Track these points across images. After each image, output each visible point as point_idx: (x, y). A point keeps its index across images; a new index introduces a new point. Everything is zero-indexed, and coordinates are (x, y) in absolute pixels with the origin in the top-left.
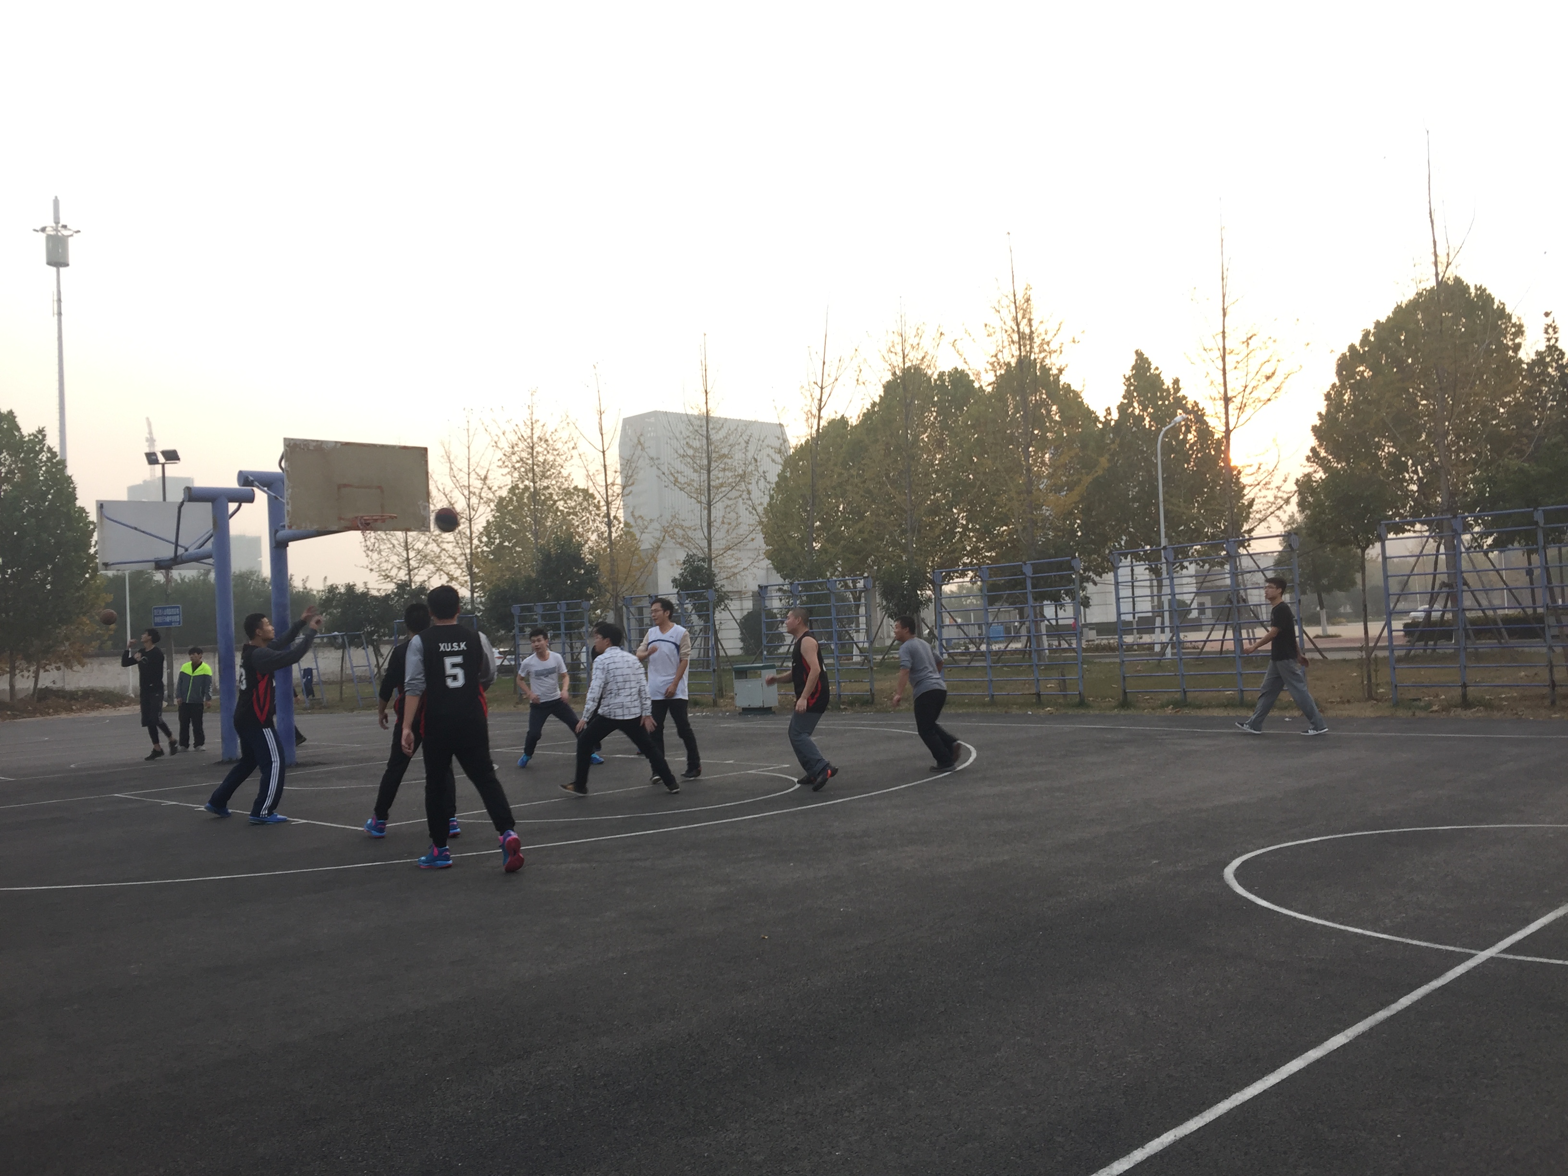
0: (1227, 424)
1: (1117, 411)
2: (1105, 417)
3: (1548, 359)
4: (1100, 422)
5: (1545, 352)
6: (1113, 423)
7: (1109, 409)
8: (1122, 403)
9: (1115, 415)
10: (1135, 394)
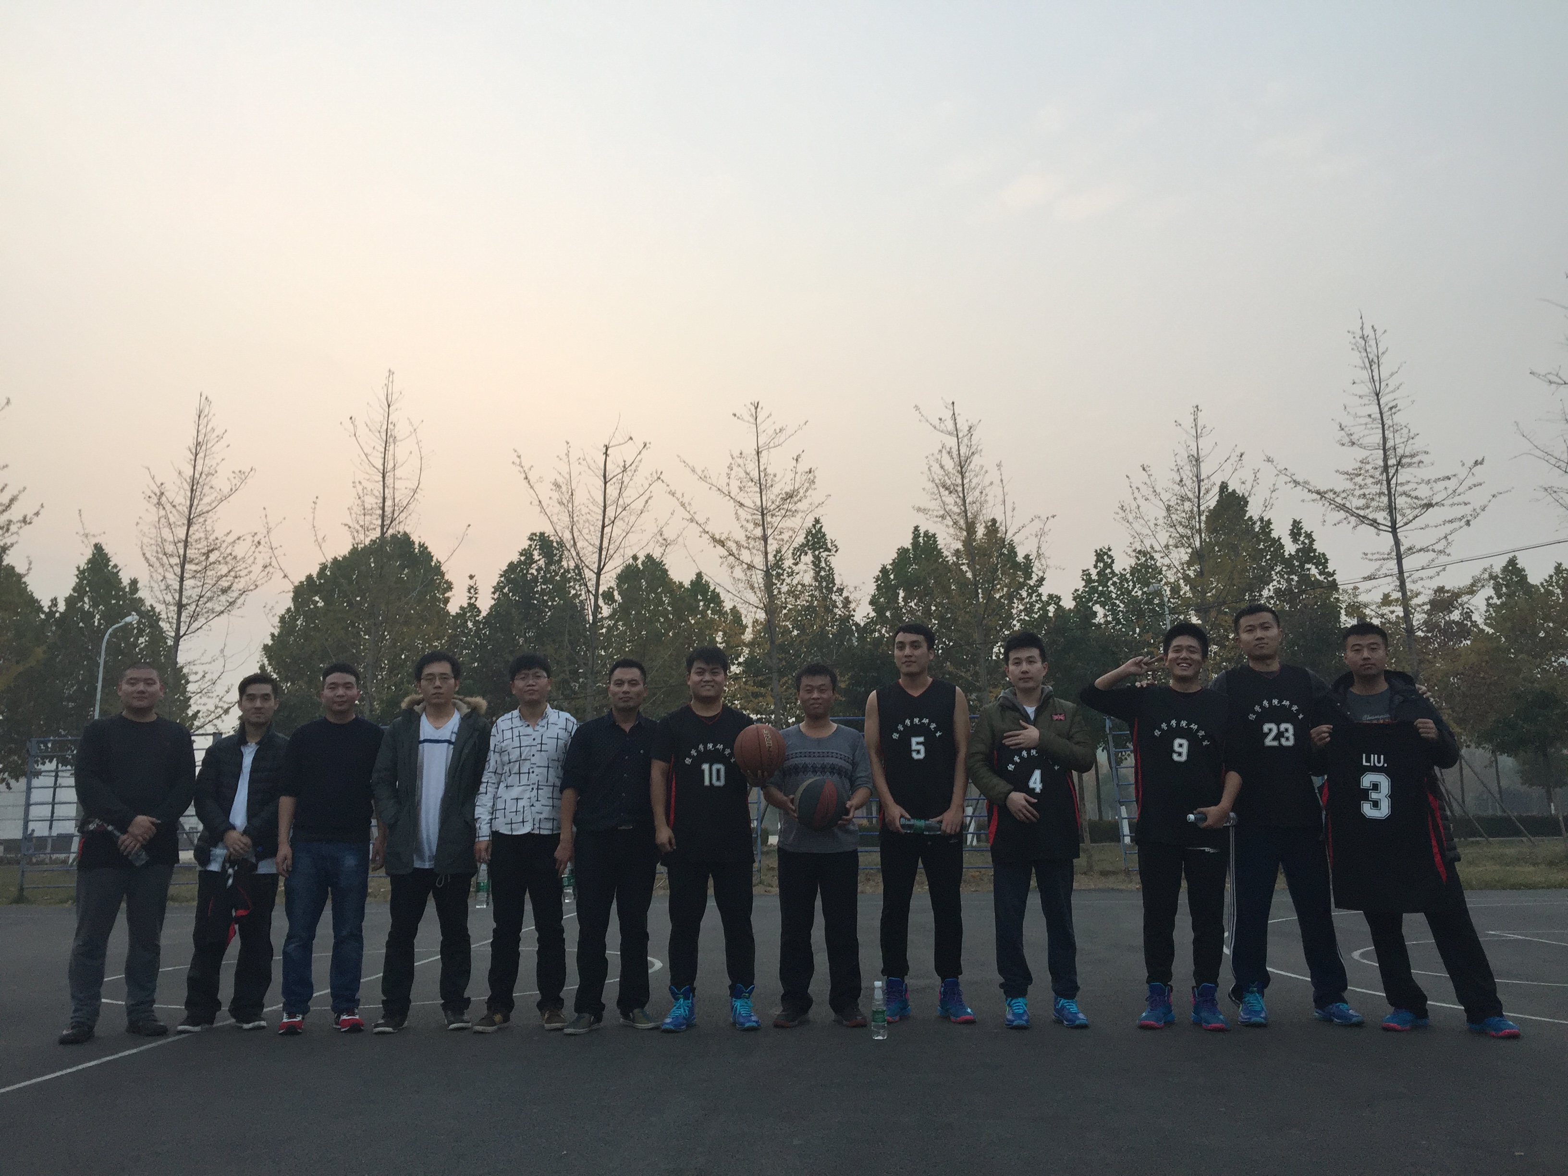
0: (178, 629)
1: (64, 603)
2: (49, 607)
3: (468, 615)
4: (43, 612)
5: (467, 608)
6: (57, 615)
7: (56, 599)
8: (71, 595)
9: (62, 607)
10: (88, 589)
